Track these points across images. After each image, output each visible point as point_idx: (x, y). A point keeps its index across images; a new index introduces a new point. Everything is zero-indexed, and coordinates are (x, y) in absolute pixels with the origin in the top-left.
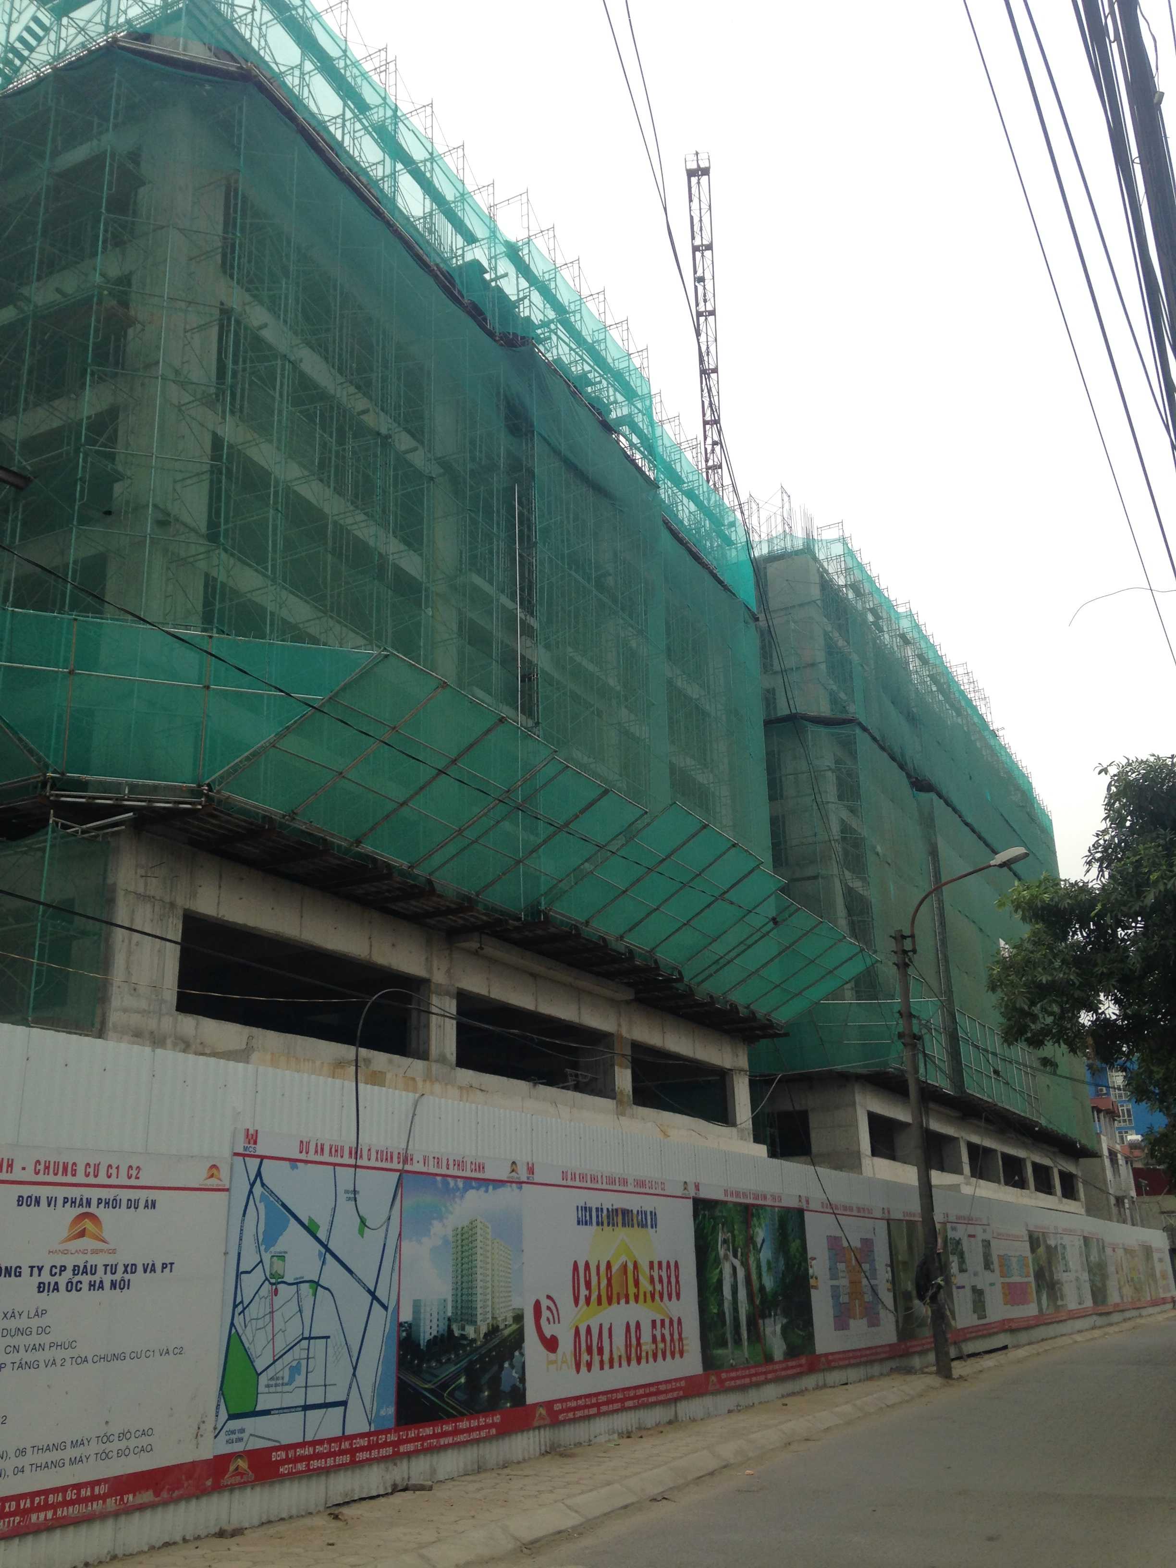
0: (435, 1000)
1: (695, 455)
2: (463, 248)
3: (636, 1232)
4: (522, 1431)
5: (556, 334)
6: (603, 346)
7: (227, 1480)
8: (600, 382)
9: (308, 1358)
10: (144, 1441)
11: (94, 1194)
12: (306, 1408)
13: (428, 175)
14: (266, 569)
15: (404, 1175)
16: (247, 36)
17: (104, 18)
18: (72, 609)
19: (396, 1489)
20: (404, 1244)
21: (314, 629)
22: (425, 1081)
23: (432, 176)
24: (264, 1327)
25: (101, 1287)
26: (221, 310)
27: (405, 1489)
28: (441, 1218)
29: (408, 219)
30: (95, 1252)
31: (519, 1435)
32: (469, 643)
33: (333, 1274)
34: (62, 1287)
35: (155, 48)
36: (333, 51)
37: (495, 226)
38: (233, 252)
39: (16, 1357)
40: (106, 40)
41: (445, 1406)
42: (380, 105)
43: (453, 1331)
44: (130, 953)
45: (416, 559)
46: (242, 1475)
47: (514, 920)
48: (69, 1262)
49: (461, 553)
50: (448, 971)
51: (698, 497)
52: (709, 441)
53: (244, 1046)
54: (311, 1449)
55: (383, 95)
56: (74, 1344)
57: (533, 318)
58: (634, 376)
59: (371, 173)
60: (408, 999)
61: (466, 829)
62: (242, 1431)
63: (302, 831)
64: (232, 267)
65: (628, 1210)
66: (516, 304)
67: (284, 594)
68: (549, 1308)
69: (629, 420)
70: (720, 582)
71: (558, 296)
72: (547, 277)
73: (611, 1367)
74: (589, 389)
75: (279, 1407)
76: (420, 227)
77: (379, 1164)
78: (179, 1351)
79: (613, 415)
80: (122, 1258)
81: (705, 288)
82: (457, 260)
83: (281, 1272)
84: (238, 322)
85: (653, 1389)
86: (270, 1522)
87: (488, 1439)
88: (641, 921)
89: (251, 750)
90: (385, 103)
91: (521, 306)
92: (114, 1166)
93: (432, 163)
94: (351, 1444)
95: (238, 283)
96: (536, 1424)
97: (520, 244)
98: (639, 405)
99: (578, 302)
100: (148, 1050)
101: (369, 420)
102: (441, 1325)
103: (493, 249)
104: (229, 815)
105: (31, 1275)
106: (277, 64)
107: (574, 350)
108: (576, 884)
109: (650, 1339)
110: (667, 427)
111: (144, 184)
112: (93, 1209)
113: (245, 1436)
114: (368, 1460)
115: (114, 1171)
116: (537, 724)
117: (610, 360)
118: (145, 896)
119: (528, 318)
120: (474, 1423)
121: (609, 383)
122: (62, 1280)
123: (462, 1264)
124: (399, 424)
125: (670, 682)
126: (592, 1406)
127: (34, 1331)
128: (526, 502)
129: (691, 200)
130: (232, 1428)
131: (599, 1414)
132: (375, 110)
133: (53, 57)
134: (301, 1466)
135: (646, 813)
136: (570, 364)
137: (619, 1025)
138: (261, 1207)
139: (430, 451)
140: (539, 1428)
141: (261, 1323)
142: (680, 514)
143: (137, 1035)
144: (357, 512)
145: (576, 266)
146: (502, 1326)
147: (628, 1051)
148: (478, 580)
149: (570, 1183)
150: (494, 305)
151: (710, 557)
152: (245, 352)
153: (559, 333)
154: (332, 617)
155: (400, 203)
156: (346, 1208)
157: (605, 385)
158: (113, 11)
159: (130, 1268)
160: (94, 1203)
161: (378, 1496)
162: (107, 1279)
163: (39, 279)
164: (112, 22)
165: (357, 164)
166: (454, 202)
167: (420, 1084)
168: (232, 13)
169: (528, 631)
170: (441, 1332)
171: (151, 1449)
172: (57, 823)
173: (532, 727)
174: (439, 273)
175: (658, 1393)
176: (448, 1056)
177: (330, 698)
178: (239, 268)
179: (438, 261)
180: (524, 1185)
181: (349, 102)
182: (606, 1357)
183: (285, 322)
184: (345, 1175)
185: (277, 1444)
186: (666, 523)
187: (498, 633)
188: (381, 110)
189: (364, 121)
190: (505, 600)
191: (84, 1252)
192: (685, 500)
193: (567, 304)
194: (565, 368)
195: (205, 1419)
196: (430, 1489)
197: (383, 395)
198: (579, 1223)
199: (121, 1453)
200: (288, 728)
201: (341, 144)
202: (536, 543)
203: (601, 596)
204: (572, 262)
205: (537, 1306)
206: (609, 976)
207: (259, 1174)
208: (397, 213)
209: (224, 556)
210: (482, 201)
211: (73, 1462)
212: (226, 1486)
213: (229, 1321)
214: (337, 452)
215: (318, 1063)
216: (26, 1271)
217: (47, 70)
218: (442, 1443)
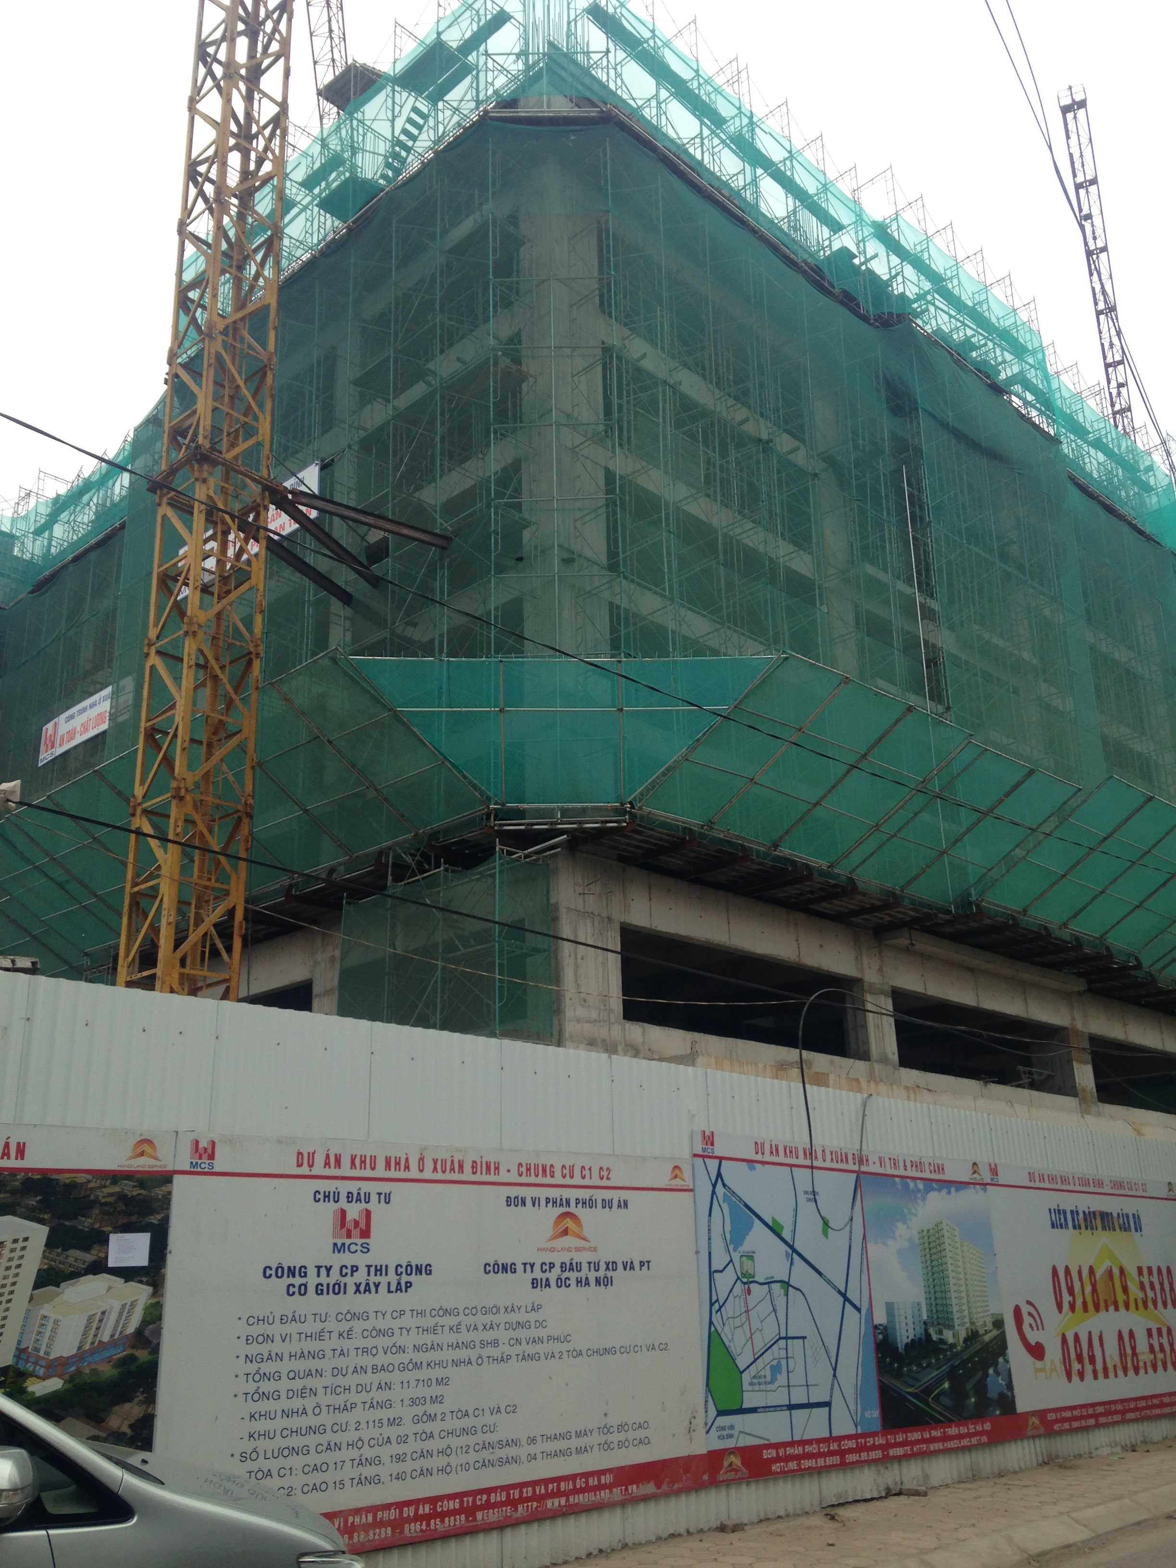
0: (869, 997)
1: (1099, 402)
2: (829, 238)
3: (1119, 1234)
4: (1016, 1440)
5: (933, 304)
6: (985, 307)
7: (722, 1476)
8: (985, 345)
9: (787, 1358)
10: (641, 1434)
11: (573, 1194)
12: (791, 1407)
13: (789, 173)
14: (664, 589)
15: (862, 1176)
16: (604, 79)
17: (474, 94)
18: (497, 652)
19: (889, 1493)
20: (871, 1246)
21: (714, 642)
22: (869, 1082)
23: (792, 174)
24: (742, 1326)
25: (587, 1283)
26: (603, 348)
27: (899, 1494)
28: (904, 1220)
29: (772, 221)
30: (578, 1249)
31: (1013, 1445)
32: (868, 635)
33: (801, 1274)
34: (553, 1282)
35: (522, 112)
36: (685, 73)
37: (861, 209)
38: (609, 290)
39: (518, 1349)
40: (479, 115)
41: (930, 1411)
42: (736, 116)
43: (930, 1335)
44: (576, 966)
45: (807, 558)
46: (736, 1471)
47: (943, 913)
48: (558, 1259)
49: (852, 546)
50: (880, 970)
51: (1106, 445)
52: (1114, 384)
53: (689, 1051)
54: (800, 1448)
55: (738, 105)
56: (569, 1338)
57: (908, 293)
58: (1022, 332)
59: (732, 185)
60: (842, 998)
61: (882, 824)
62: (732, 1427)
63: (721, 839)
64: (610, 306)
65: (1107, 1213)
66: (888, 283)
67: (683, 611)
68: (1030, 1314)
69: (1021, 379)
70: (1141, 532)
71: (933, 266)
72: (919, 248)
73: (1106, 1376)
74: (974, 354)
75: (765, 1405)
76: (785, 227)
77: (834, 1165)
78: (664, 1347)
79: (1003, 376)
80: (604, 1256)
81: (1093, 226)
82: (825, 252)
83: (751, 1272)
84: (619, 358)
85: (1156, 1401)
86: (768, 1519)
87: (980, 1446)
88: (1085, 908)
89: (667, 765)
90: (741, 112)
91: (895, 285)
92: (587, 1168)
93: (791, 161)
94: (839, 1446)
95: (616, 320)
96: (1030, 1433)
97: (888, 221)
98: (1031, 361)
99: (955, 267)
100: (605, 1056)
101: (749, 428)
102: (918, 1328)
103: (860, 232)
104: (652, 830)
105: (525, 1271)
106: (634, 99)
107: (954, 317)
108: (1008, 871)
109: (1147, 1350)
110: (1064, 378)
111: (524, 243)
112: (572, 1209)
113: (735, 1433)
114: (857, 1462)
115: (587, 1172)
116: (948, 708)
117: (994, 320)
118: (584, 913)
119: (903, 295)
120: (963, 1430)
121: (995, 343)
122: (553, 1275)
123: (933, 1267)
124: (779, 427)
125: (1093, 649)
126: (1090, 1416)
127: (533, 1324)
128: (915, 482)
129: (1068, 137)
130: (722, 1425)
131: (1098, 1426)
132: (732, 121)
133: (434, 142)
134: (793, 1465)
135: (1080, 790)
136: (951, 332)
137: (1073, 1019)
138: (725, 1207)
139: (812, 449)
140: (1033, 1437)
141: (738, 1322)
142: (1088, 467)
143: (591, 1043)
144: (745, 521)
145: (949, 230)
146: (981, 1332)
147: (1086, 1044)
148: (870, 570)
149: (1038, 1184)
150: (865, 288)
151: (1127, 508)
152: (628, 385)
153: (937, 303)
154: (729, 628)
155: (763, 207)
156: (807, 1209)
157: (991, 347)
158: (482, 85)
159: (611, 1266)
160: (573, 1203)
161: (872, 1499)
162: (592, 1276)
163: (442, 351)
164: (482, 96)
165: (718, 179)
166: (817, 195)
167: (864, 1084)
168: (588, 60)
169: (929, 614)
170: (918, 1336)
171: (649, 1443)
172: (503, 850)
173: (943, 713)
174: (806, 268)
175: (1162, 1405)
176: (890, 1056)
177: (736, 707)
178: (616, 305)
179: (806, 256)
180: (988, 1187)
181: (706, 120)
182: (1099, 1366)
183: (663, 348)
184: (803, 1175)
185: (766, 1442)
186: (1073, 480)
187: (897, 621)
188: (737, 120)
189: (722, 135)
190: (901, 586)
191: (569, 1250)
192: (1092, 451)
193: (942, 272)
194: (946, 337)
195: (695, 1414)
196: (925, 1494)
197: (761, 400)
198: (1053, 1227)
199: (621, 1444)
200: (698, 740)
201: (701, 163)
202: (930, 522)
203: (1007, 567)
204: (944, 228)
205: (1017, 1311)
206: (1056, 966)
207: (719, 1175)
208: (761, 218)
209: (624, 582)
210: (845, 187)
211: (579, 1451)
212: (722, 1482)
213: (708, 1321)
214: (721, 466)
215: (761, 1065)
216: (520, 1268)
217: (430, 155)
218: (932, 1449)
